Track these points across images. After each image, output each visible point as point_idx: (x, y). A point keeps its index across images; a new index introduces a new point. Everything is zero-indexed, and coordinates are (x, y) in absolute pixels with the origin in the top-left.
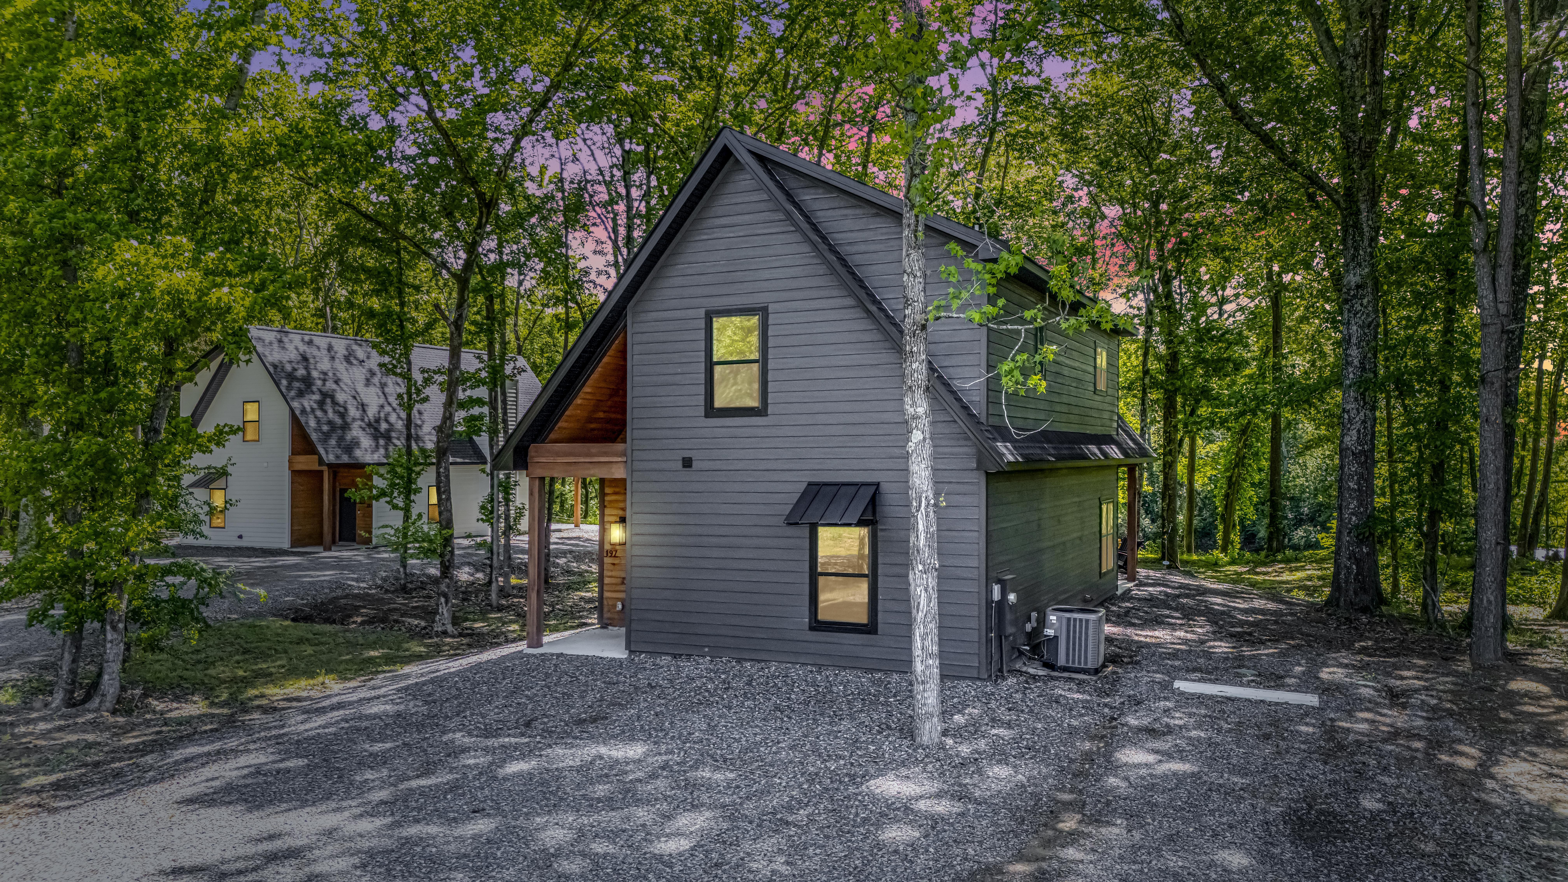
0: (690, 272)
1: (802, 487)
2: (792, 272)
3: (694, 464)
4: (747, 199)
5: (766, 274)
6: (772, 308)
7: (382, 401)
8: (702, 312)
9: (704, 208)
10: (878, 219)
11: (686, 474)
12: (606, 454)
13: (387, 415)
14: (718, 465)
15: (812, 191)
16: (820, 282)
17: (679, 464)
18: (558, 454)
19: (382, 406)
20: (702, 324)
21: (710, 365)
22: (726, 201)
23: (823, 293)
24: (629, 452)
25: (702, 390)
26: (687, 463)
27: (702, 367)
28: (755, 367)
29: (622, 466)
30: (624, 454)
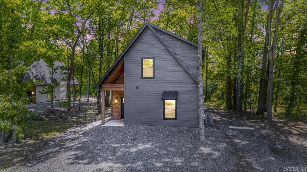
0: (138, 50)
1: (162, 92)
2: (160, 51)
3: (139, 88)
4: (150, 36)
5: (154, 51)
6: (155, 58)
7: (36, 72)
8: (141, 58)
9: (141, 37)
10: (178, 41)
11: (137, 90)
12: (119, 86)
13: (38, 75)
14: (144, 88)
15: (164, 35)
16: (166, 53)
17: (136, 88)
18: (108, 86)
19: (37, 73)
20: (141, 60)
21: (142, 68)
22: (146, 36)
23: (166, 55)
24: (124, 85)
25: (141, 73)
26: (137, 88)
27: (141, 69)
28: (152, 69)
29: (123, 88)
30: (123, 86)
